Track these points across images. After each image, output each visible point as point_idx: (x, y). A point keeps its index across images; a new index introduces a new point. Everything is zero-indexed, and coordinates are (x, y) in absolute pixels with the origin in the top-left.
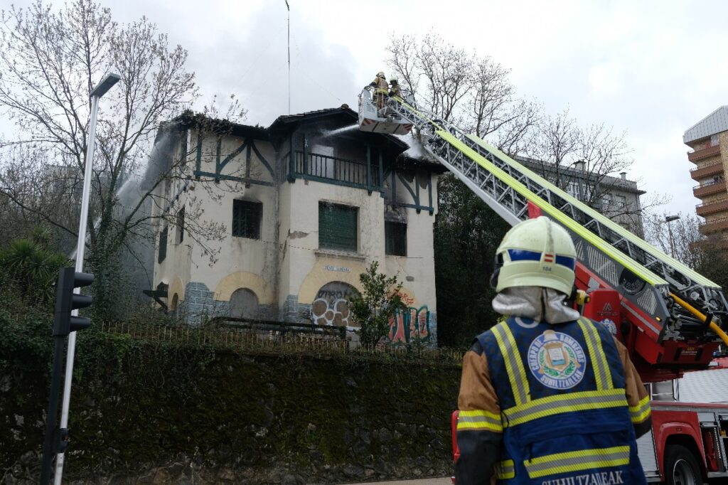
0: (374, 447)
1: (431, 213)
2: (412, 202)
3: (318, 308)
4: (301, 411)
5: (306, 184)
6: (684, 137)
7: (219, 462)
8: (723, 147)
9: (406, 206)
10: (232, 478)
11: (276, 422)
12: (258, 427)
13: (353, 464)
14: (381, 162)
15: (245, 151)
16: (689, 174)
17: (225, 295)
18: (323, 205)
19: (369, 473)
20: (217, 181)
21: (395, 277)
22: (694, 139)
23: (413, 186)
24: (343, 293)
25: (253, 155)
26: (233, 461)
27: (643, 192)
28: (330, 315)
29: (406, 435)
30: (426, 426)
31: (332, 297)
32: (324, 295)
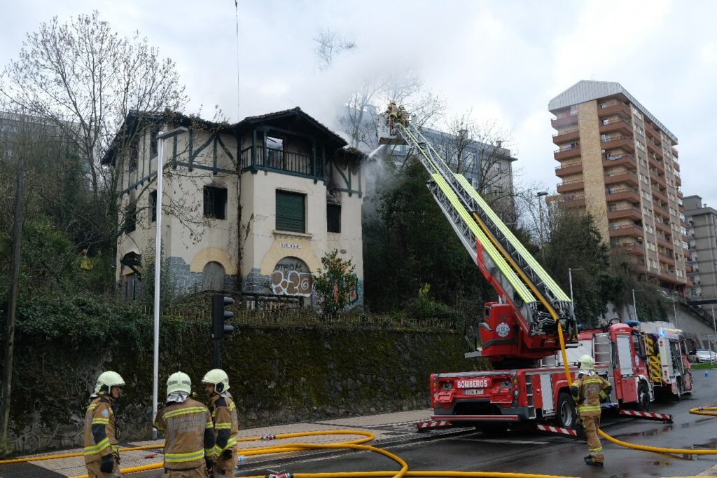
0: (345, 392)
1: (360, 197)
2: (344, 186)
3: (276, 278)
4: (296, 369)
5: (266, 174)
6: (549, 105)
7: (247, 407)
8: (580, 117)
9: (340, 190)
10: (256, 418)
11: (280, 377)
12: (269, 381)
13: (332, 406)
14: (324, 155)
15: (212, 144)
16: (552, 139)
17: (198, 267)
18: (279, 192)
19: (342, 411)
20: (191, 170)
21: (350, 261)
22: (557, 108)
23: (346, 173)
24: (295, 266)
25: (219, 147)
26: (255, 407)
27: (515, 160)
28: (284, 284)
29: (364, 383)
30: (377, 376)
31: (286, 269)
32: (280, 268)
